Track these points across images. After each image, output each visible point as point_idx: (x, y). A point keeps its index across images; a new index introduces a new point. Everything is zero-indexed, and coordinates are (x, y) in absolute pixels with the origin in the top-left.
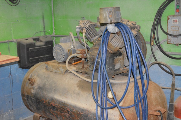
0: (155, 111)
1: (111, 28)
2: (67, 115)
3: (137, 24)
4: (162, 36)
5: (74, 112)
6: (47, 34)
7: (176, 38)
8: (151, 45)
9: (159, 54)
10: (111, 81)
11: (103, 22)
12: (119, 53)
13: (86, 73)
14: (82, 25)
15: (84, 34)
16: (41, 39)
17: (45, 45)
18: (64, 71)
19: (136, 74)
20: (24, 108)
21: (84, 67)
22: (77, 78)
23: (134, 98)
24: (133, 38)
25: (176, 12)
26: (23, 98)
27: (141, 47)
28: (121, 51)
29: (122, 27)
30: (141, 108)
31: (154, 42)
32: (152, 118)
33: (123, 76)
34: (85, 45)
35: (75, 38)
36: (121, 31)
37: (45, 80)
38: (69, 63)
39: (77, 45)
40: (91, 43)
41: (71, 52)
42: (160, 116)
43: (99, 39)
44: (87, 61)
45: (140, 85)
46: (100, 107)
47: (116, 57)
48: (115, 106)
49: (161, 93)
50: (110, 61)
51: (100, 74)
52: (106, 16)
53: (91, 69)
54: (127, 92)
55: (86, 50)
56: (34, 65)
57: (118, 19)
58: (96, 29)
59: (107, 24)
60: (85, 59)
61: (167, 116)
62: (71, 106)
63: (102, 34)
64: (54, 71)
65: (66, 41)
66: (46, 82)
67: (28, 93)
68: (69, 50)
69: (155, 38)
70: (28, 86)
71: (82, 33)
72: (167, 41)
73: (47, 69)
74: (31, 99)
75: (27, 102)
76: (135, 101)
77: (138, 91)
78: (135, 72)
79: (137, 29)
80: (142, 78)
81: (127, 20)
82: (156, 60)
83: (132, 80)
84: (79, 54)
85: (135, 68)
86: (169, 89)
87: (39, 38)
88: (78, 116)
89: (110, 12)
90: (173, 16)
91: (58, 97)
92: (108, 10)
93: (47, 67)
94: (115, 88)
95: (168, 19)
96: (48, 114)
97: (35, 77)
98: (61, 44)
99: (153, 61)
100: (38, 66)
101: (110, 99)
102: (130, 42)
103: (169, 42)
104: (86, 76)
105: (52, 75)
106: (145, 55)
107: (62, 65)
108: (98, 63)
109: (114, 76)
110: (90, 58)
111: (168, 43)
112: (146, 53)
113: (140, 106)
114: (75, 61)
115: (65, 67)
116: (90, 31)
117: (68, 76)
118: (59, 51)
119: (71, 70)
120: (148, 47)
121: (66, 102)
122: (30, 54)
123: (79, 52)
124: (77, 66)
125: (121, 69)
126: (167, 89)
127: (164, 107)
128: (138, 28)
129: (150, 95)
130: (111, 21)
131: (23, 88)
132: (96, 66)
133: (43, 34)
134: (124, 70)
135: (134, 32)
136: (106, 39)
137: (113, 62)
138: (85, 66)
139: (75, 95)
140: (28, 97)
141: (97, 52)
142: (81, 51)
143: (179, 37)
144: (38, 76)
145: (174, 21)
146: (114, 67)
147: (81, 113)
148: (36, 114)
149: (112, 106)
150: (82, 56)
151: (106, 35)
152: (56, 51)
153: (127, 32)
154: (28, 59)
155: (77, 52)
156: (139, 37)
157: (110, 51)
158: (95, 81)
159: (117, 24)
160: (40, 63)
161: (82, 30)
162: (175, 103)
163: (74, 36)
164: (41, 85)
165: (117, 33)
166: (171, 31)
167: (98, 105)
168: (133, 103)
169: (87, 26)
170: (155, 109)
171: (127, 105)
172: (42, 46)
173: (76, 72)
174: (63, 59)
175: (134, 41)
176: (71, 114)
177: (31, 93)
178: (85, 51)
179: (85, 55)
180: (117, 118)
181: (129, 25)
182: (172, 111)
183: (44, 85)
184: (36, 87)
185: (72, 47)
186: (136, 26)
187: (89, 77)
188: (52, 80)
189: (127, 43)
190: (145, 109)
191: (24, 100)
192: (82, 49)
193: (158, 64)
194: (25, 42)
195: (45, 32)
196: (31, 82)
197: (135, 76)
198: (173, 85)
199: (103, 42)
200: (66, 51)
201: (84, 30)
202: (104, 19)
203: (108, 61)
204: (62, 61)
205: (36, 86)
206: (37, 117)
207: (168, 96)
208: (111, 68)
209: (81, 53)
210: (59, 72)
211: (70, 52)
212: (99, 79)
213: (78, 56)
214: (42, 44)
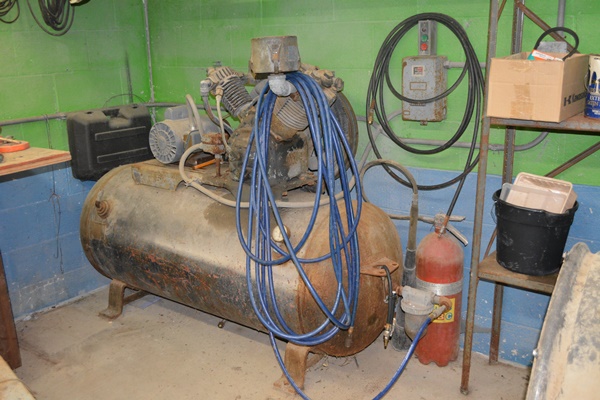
0: (376, 267)
1: (278, 84)
2: (184, 281)
3: (337, 76)
4: (391, 103)
5: (199, 275)
6: (136, 101)
7: (421, 108)
8: (367, 122)
9: (385, 144)
10: (280, 204)
11: (259, 70)
12: (297, 140)
13: (224, 188)
14: (214, 79)
15: (218, 99)
16: (122, 111)
18: (176, 184)
19: (334, 187)
20: (87, 268)
21: (219, 175)
22: (205, 199)
23: (331, 239)
24: (326, 107)
25: (422, 50)
26: (84, 247)
27: (346, 127)
28: (301, 136)
29: (303, 83)
30: (344, 262)
31: (375, 117)
32: (369, 283)
33: (307, 193)
34: (222, 123)
35: (198, 108)
36: (301, 90)
37: (134, 205)
38: (187, 165)
39: (204, 124)
40: (236, 119)
41: (191, 141)
42: (386, 276)
43: (253, 109)
44: (227, 160)
45: (342, 211)
46: (256, 261)
47: (291, 150)
48: (289, 259)
49: (389, 228)
50: (276, 159)
51: (256, 189)
52: (266, 57)
53: (236, 178)
54: (315, 226)
55: (224, 135)
56: (107, 172)
57: (292, 64)
58: (246, 87)
59: (269, 74)
60: (223, 155)
61: (402, 278)
62: (192, 261)
63: (259, 98)
64: (153, 184)
65: (178, 116)
67: (95, 236)
68: (185, 136)
69: (375, 108)
70: (94, 218)
71: (214, 97)
72: (403, 113)
73: (137, 179)
74: (102, 247)
75: (95, 255)
76: (331, 246)
77: (339, 223)
78: (331, 182)
79: (336, 86)
80: (347, 197)
81: (313, 67)
82: (379, 156)
83: (325, 200)
84: (207, 143)
85: (330, 175)
86: (407, 219)
87: (118, 110)
88: (207, 283)
89: (275, 47)
90: (415, 58)
91: (163, 242)
92: (269, 42)
93: (136, 175)
94: (288, 220)
95: (405, 64)
96: (143, 280)
97: (111, 198)
98: (166, 122)
99: (373, 158)
100: (116, 174)
101: (278, 244)
102: (319, 116)
103: (405, 117)
104: (225, 194)
105: (148, 193)
106: (354, 145)
107: (170, 171)
108: (250, 164)
109: (286, 193)
110: (233, 154)
111: (404, 119)
112: (357, 141)
113: (343, 257)
114: (199, 161)
115: (179, 174)
116: (233, 94)
117: (185, 193)
118: (163, 138)
119: (190, 181)
120: (362, 127)
121: (181, 254)
122: (97, 146)
123: (209, 140)
124: (205, 172)
125: (303, 178)
126: (402, 219)
127: (395, 258)
128: (339, 85)
129: (366, 234)
130: (276, 68)
131: (85, 223)
132: (246, 172)
133: (128, 101)
134: (308, 178)
135: (330, 94)
136: (266, 109)
137: (285, 162)
138: (223, 171)
139: (201, 236)
140: (95, 243)
141: (248, 139)
142: (213, 138)
143: (427, 105)
144: (117, 195)
145: (416, 70)
146: (286, 173)
147: (215, 276)
148: (115, 282)
149: (282, 258)
151: (266, 101)
152: (156, 138)
153: (312, 93)
154: (94, 159)
155: (203, 139)
156: (340, 105)
157: (276, 137)
158: (243, 205)
159: (292, 76)
160: (121, 167)
161: (214, 89)
162: (420, 250)
163: (196, 104)
164: (125, 217)
165: (292, 96)
166: (411, 92)
167: (250, 257)
168: (327, 251)
169: (226, 81)
170: (374, 264)
171: (314, 256)
172: (126, 128)
173: (202, 184)
174: (174, 156)
175: (328, 113)
176: (193, 279)
177: (102, 234)
178: (220, 138)
179: (221, 147)
180: (294, 284)
181: (318, 79)
182: (412, 267)
183: (132, 215)
184: (114, 221)
185: (193, 129)
186: (334, 79)
187: (231, 196)
188: (148, 205)
189: (313, 118)
190: (353, 264)
191: (86, 250)
192: (214, 134)
193: (383, 164)
194: (86, 119)
195: (131, 96)
196: (102, 209)
197: (331, 190)
198: (414, 210)
199: (260, 116)
200: (179, 139)
201: (219, 91)
202: (262, 63)
203: (272, 158)
204: (171, 161)
205: (112, 218)
206: (118, 287)
207: (403, 236)
208: (280, 174)
209: (213, 143)
210: (163, 185)
211: (188, 140)
212: (253, 199)
213: (206, 150)
214: (126, 123)
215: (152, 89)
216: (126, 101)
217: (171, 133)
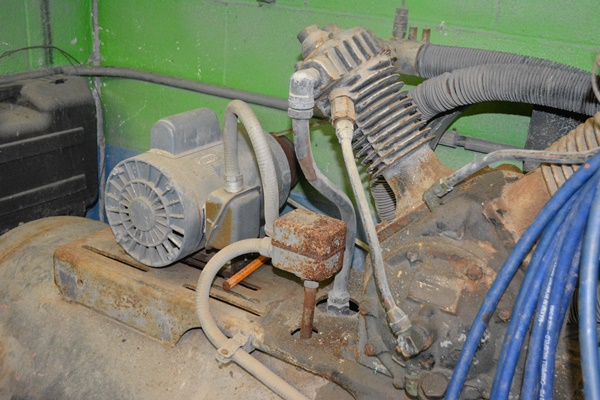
6: (60, 62)
13: (336, 381)
14: (330, 68)
15: (346, 131)
16: (29, 91)
17: (50, 130)
18: (179, 330)
21: (310, 329)
37: (58, 367)
41: (227, 221)
53: (380, 368)
64: (113, 313)
65: (187, 141)
66: (60, 377)
68: (212, 208)
84: (289, 248)
87: (17, 90)
93: (64, 278)
98: (157, 157)
105: (100, 336)
110: (413, 336)
115: (189, 309)
119: (230, 346)
123: (294, 241)
133: (41, 61)
142: (310, 238)
150: (309, 271)
155: (275, 232)
169: (365, 73)
172: (37, 133)
185: (233, 186)
188: (98, 374)
195: (49, 50)
200: (194, 210)
201: (344, 103)
204: (164, 261)
209: (307, 251)
210: (141, 322)
211: (219, 219)
213: (281, 262)
214: (38, 120)
215: (94, 34)
216: (37, 61)
217: (170, 193)
